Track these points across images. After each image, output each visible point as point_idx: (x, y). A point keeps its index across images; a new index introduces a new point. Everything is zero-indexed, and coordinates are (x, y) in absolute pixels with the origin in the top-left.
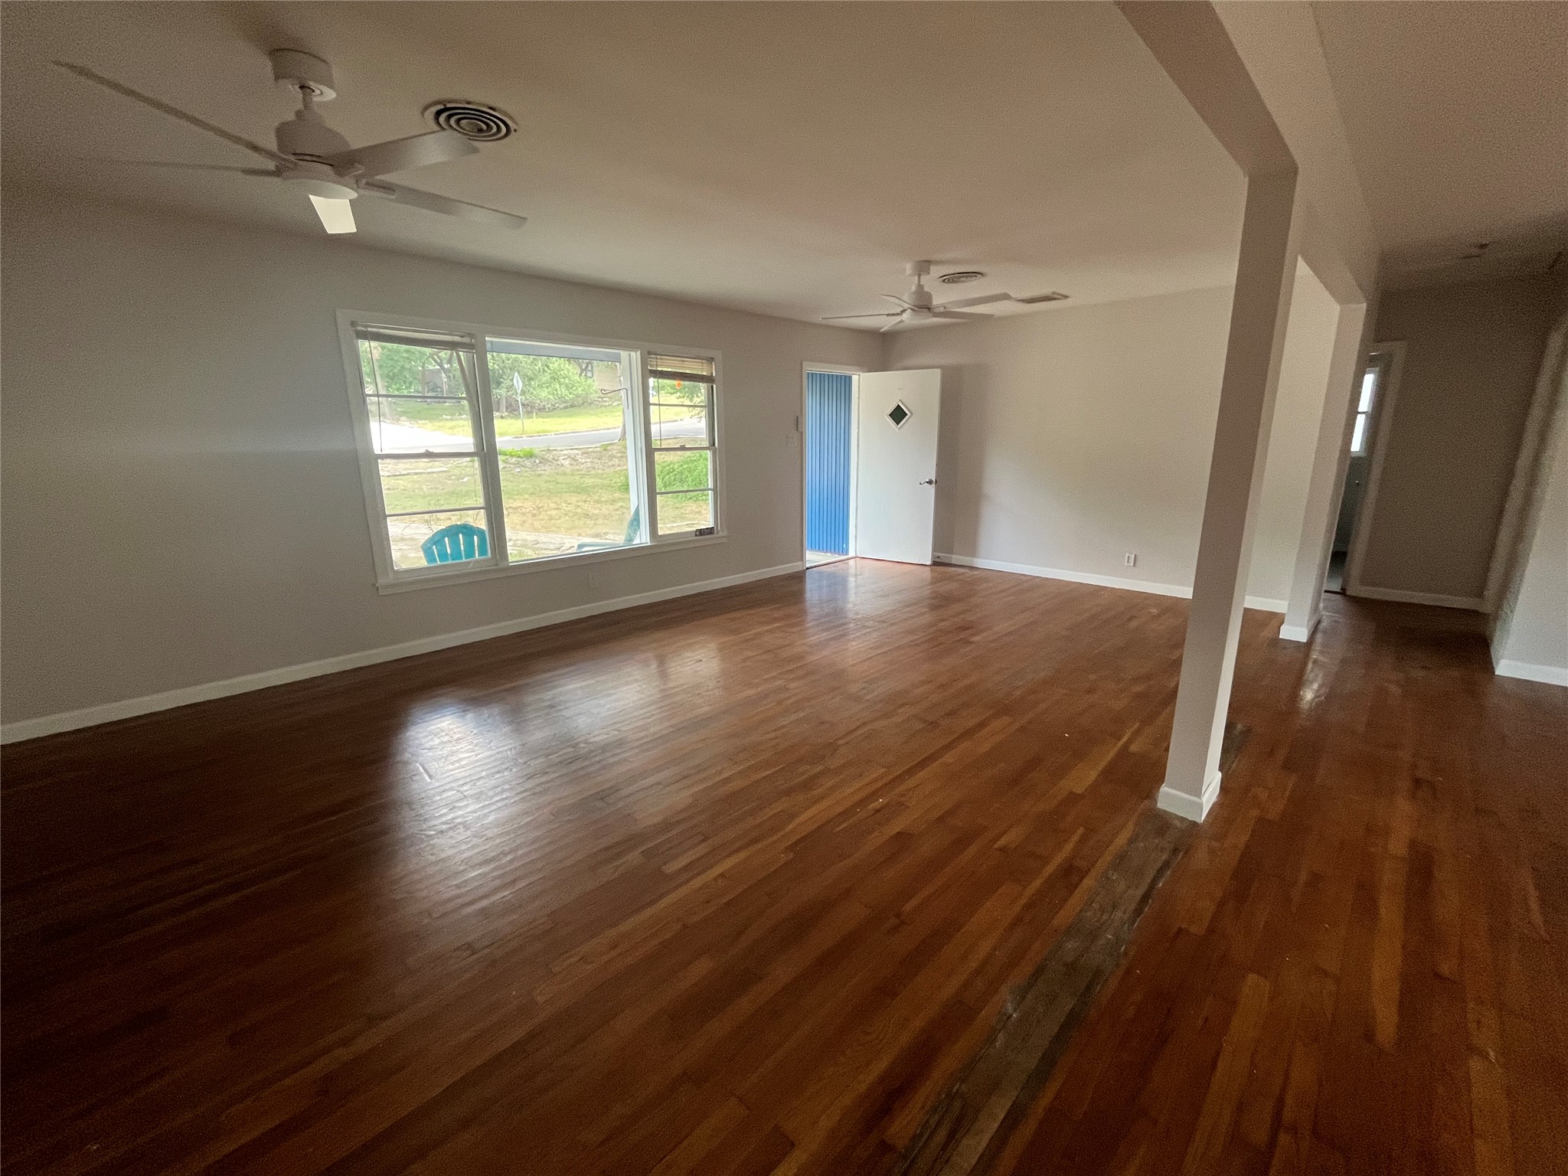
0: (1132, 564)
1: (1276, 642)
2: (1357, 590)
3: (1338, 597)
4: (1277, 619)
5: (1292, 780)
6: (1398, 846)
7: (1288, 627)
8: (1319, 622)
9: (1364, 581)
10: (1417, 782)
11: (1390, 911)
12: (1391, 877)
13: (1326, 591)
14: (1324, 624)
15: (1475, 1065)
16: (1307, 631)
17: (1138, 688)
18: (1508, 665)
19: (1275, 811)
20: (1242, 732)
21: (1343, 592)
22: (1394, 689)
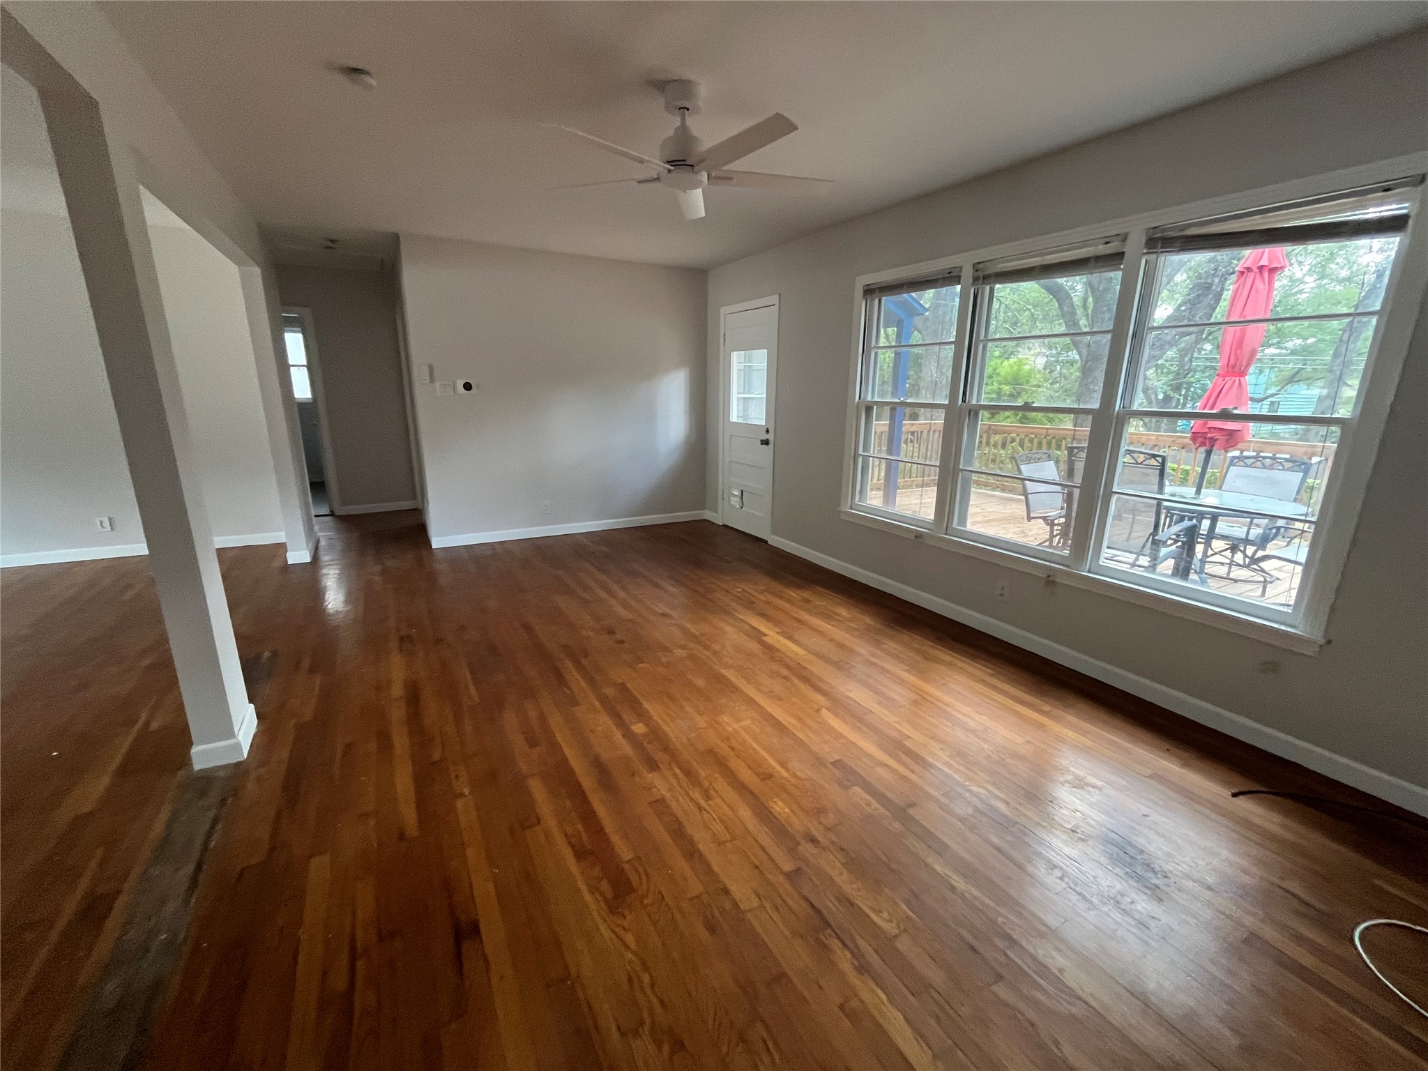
0: (109, 529)
1: (286, 568)
2: (342, 510)
3: (330, 518)
4: (282, 548)
5: (318, 680)
6: (397, 690)
7: (293, 553)
8: (318, 542)
9: (344, 503)
10: (402, 639)
11: (401, 741)
12: (398, 714)
13: (316, 516)
14: (323, 543)
15: (460, 804)
16: (308, 553)
17: (146, 662)
18: (438, 541)
19: (308, 714)
20: (269, 659)
21: (332, 514)
22: (377, 578)
